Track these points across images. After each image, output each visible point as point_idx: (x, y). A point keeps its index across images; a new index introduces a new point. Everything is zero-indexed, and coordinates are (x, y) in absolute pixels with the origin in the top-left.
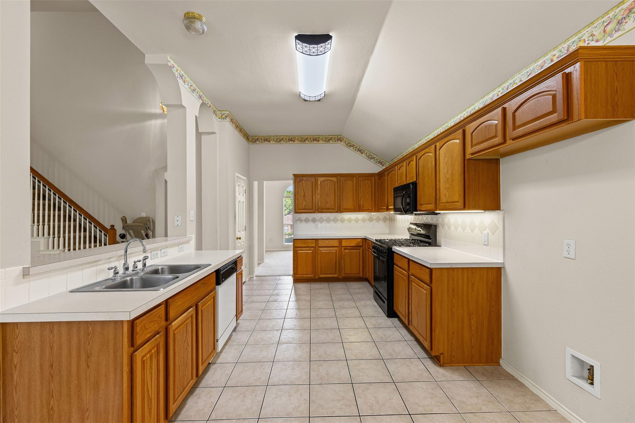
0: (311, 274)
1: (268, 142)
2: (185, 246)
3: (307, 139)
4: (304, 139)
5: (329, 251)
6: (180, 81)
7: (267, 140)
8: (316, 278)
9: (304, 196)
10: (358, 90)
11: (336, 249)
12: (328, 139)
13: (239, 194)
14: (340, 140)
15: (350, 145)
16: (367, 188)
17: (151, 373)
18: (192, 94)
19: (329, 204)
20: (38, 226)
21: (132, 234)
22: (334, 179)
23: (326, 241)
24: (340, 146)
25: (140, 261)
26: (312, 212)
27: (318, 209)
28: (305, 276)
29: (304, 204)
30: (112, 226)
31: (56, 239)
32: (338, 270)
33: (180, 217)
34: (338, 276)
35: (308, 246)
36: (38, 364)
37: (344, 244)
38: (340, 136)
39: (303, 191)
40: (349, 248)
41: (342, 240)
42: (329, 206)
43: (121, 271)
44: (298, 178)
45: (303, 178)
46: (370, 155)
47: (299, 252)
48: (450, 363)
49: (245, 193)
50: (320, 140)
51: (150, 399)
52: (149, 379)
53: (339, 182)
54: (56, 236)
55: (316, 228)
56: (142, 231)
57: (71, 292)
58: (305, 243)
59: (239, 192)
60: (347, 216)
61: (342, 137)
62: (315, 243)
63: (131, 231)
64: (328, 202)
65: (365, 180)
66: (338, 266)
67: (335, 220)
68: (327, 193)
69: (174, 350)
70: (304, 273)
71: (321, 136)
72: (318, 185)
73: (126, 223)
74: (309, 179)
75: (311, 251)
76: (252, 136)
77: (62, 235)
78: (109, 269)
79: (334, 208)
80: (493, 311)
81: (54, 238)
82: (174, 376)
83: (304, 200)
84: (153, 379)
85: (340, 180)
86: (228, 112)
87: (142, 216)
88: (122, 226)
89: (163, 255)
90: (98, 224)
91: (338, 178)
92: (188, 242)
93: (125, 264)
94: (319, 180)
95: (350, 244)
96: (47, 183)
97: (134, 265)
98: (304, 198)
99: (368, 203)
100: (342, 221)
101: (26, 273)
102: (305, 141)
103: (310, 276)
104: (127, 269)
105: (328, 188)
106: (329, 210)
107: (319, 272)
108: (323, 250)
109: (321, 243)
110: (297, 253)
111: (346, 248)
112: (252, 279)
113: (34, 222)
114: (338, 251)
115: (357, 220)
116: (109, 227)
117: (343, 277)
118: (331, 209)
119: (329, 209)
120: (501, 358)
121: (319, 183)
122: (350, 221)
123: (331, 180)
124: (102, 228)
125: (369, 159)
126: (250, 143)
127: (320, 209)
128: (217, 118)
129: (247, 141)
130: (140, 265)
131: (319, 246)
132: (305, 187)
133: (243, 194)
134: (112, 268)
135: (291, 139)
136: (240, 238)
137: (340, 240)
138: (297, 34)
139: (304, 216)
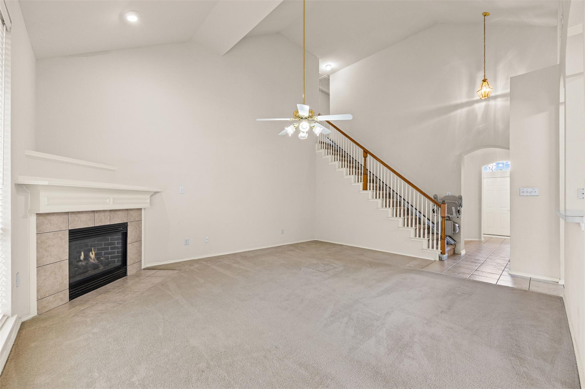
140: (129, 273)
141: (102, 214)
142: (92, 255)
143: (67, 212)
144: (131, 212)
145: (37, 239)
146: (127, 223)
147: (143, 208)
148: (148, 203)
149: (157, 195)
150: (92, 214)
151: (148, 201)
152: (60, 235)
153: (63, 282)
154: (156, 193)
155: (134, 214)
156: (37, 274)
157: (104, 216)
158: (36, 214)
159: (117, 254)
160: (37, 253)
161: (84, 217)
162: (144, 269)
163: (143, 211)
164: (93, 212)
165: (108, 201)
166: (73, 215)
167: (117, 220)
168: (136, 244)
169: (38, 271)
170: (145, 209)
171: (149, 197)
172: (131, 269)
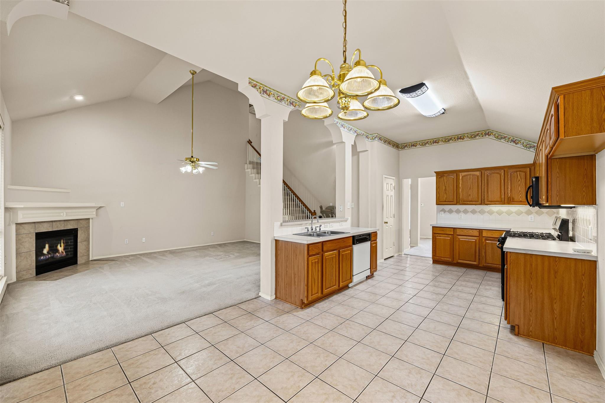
0: (450, 258)
1: (415, 147)
2: (344, 223)
3: (451, 139)
4: (447, 140)
5: (468, 240)
6: (342, 129)
7: (414, 145)
8: (454, 262)
9: (445, 189)
10: (477, 99)
11: (476, 238)
12: (473, 136)
13: (387, 190)
14: (488, 134)
15: (500, 137)
16: (519, 180)
17: (315, 269)
18: (350, 132)
19: (472, 197)
20: (286, 209)
21: (325, 216)
22: (478, 173)
23: (465, 231)
24: (487, 140)
25: (318, 227)
26: (453, 204)
27: (459, 201)
28: (442, 259)
29: (445, 196)
30: (315, 211)
31: (292, 216)
32: (478, 258)
33: (342, 206)
34: (478, 264)
35: (445, 233)
36: (284, 255)
37: (485, 234)
38: (488, 130)
39: (444, 186)
40: (491, 239)
41: (482, 231)
42: (472, 198)
43: (310, 230)
44: (440, 175)
45: (444, 175)
46: (528, 145)
47: (437, 237)
48: (526, 336)
49: (394, 189)
50: (465, 138)
51: (315, 279)
52: (314, 271)
53: (483, 176)
54: (292, 215)
55: (460, 218)
56: (330, 215)
57: (293, 234)
58: (443, 231)
59: (387, 188)
60: (495, 208)
61: (491, 131)
62: (453, 231)
63: (324, 214)
64: (470, 195)
65: (517, 172)
66: (477, 254)
67: (482, 212)
68: (469, 186)
69: (326, 266)
70: (442, 256)
71: (466, 134)
72: (459, 180)
73: (322, 209)
74: (450, 175)
75: (449, 238)
76: (401, 144)
77: (294, 215)
78: (305, 228)
79: (477, 200)
80: (583, 301)
81: (291, 216)
82: (326, 278)
83: (445, 193)
84: (316, 272)
85: (484, 174)
86: (376, 134)
87: (330, 205)
88: (320, 211)
89: (331, 226)
90: (308, 209)
91: (482, 172)
92: (346, 221)
93: (311, 227)
94: (460, 175)
95: (492, 235)
96: (289, 188)
97: (315, 228)
98: (445, 192)
99: (520, 195)
100: (491, 213)
101: (281, 225)
102: (449, 141)
103: (448, 260)
104: (312, 229)
105: (471, 182)
106: (471, 203)
107: (457, 258)
108: (462, 238)
109: (459, 232)
110: (436, 238)
111: (487, 239)
112: (400, 256)
113: (284, 208)
114: (478, 241)
115: (509, 213)
116: (313, 212)
117: (483, 266)
118: (474, 201)
119: (472, 201)
120: (595, 350)
121: (461, 178)
122: (500, 213)
123: (473, 175)
124: (310, 212)
125: (527, 148)
126: (400, 150)
127: (461, 201)
128: (369, 140)
129: (397, 148)
130: (318, 229)
131: (457, 234)
132: (446, 182)
133: (392, 190)
134: (307, 228)
135: (436, 141)
136: (387, 223)
137: (481, 231)
138: (400, 90)
139: (447, 207)
140: (79, 263)
141: (58, 223)
142: (61, 248)
143: (34, 222)
144: (81, 221)
145: (16, 238)
146: (77, 228)
147: (91, 218)
148: (94, 215)
149: (102, 209)
150: (51, 223)
151: (94, 213)
152: (30, 236)
153: (32, 264)
154: (100, 207)
155: (84, 222)
156: (16, 258)
157: (60, 224)
158: (15, 224)
159: (70, 249)
160: (16, 246)
161: (45, 225)
162: (91, 260)
163: (91, 220)
164: (52, 221)
165: (62, 214)
166: (38, 224)
167: (70, 227)
168: (85, 243)
169: (16, 256)
170: (92, 218)
171: (95, 210)
172: (81, 259)
